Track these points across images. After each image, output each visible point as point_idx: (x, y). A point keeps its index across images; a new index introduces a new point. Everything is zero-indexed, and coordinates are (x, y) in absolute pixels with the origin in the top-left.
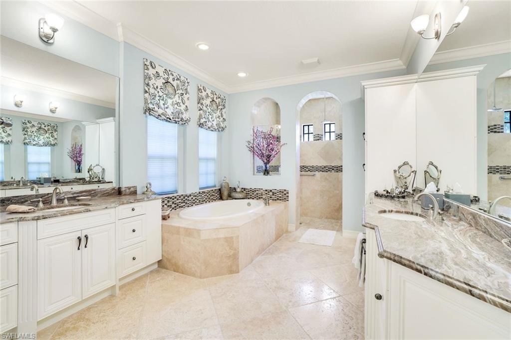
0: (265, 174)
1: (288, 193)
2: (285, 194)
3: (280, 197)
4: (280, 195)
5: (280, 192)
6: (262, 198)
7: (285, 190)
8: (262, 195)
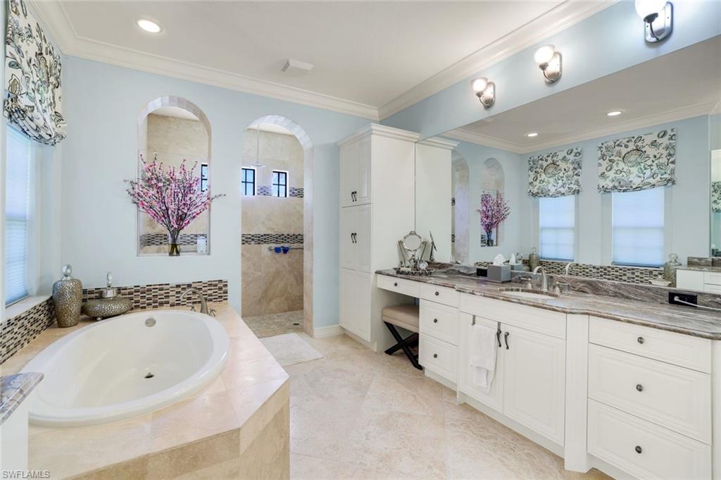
0: (171, 254)
1: (226, 286)
2: (220, 289)
3: (211, 295)
4: (209, 292)
5: (210, 285)
6: (167, 303)
7: (221, 281)
8: (168, 297)
